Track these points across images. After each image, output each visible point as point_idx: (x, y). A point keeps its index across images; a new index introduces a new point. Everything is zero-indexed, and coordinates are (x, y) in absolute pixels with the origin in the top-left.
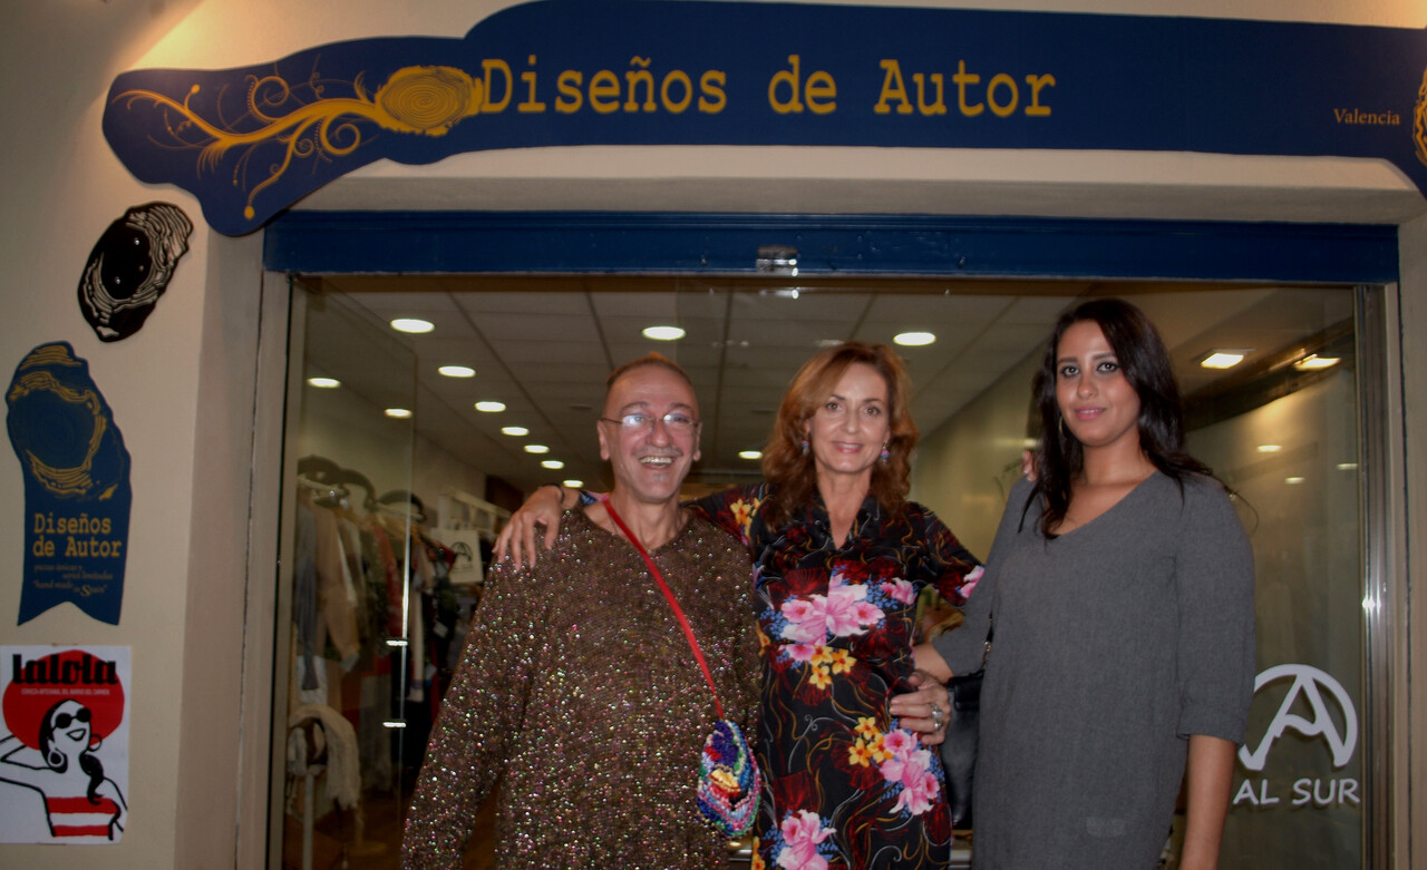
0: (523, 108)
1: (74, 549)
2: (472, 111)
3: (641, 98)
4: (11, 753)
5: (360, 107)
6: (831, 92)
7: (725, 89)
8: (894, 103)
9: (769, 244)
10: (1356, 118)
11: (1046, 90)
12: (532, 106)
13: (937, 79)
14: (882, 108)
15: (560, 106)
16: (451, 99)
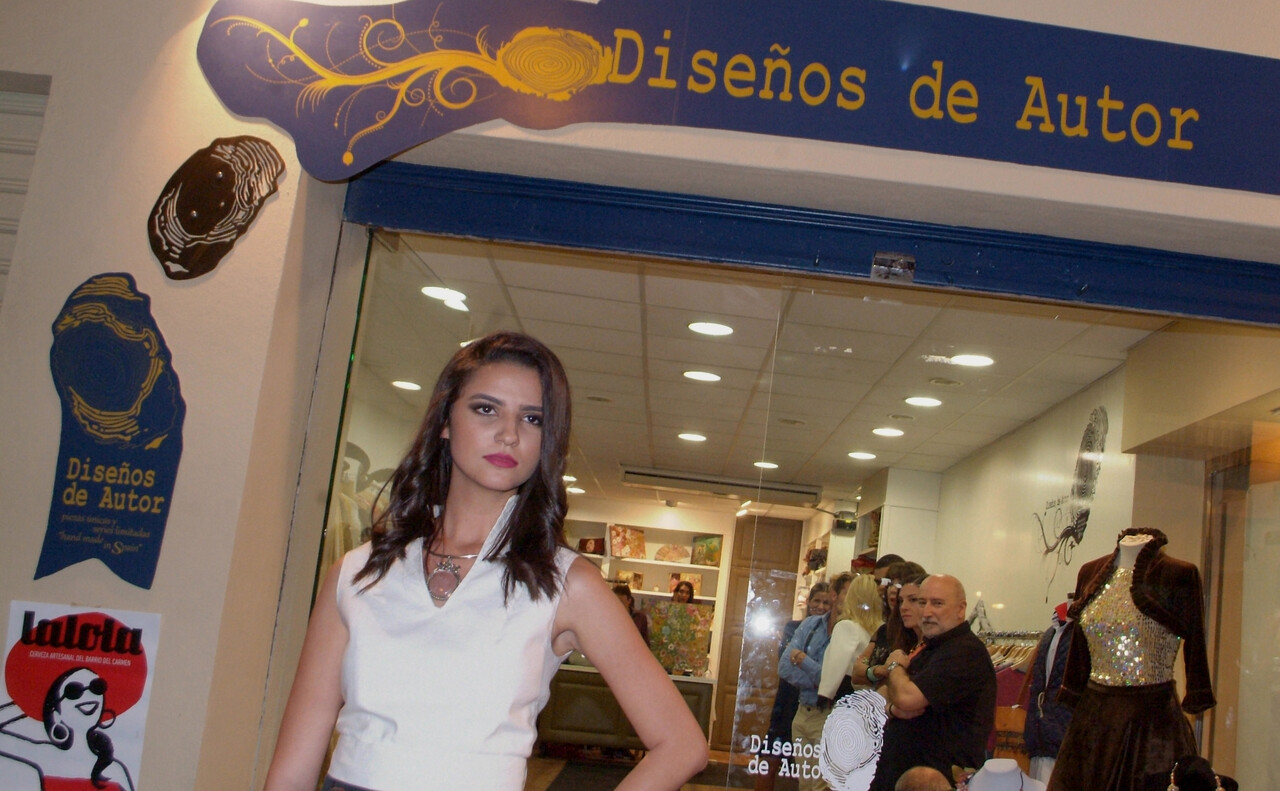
0: (653, 82)
1: (109, 500)
2: (600, 79)
3: (777, 86)
4: (8, 722)
5: (480, 62)
6: (973, 102)
7: (864, 87)
8: (1036, 121)
9: (886, 250)
11: (1189, 124)
12: (663, 82)
13: (1081, 101)
14: (1023, 124)
15: (692, 85)
16: (578, 65)
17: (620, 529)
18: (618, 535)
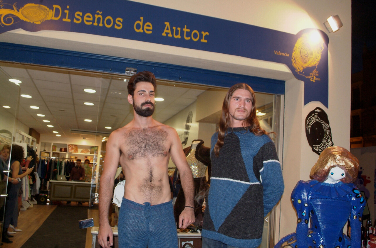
0: (64, 20)
2: (49, 19)
3: (98, 22)
5: (14, 12)
6: (151, 28)
7: (122, 23)
8: (167, 34)
9: (129, 67)
10: (279, 53)
11: (206, 36)
12: (67, 20)
13: (179, 29)
14: (164, 34)
15: (75, 21)
16: (43, 15)
17: (71, 145)
18: (70, 147)
